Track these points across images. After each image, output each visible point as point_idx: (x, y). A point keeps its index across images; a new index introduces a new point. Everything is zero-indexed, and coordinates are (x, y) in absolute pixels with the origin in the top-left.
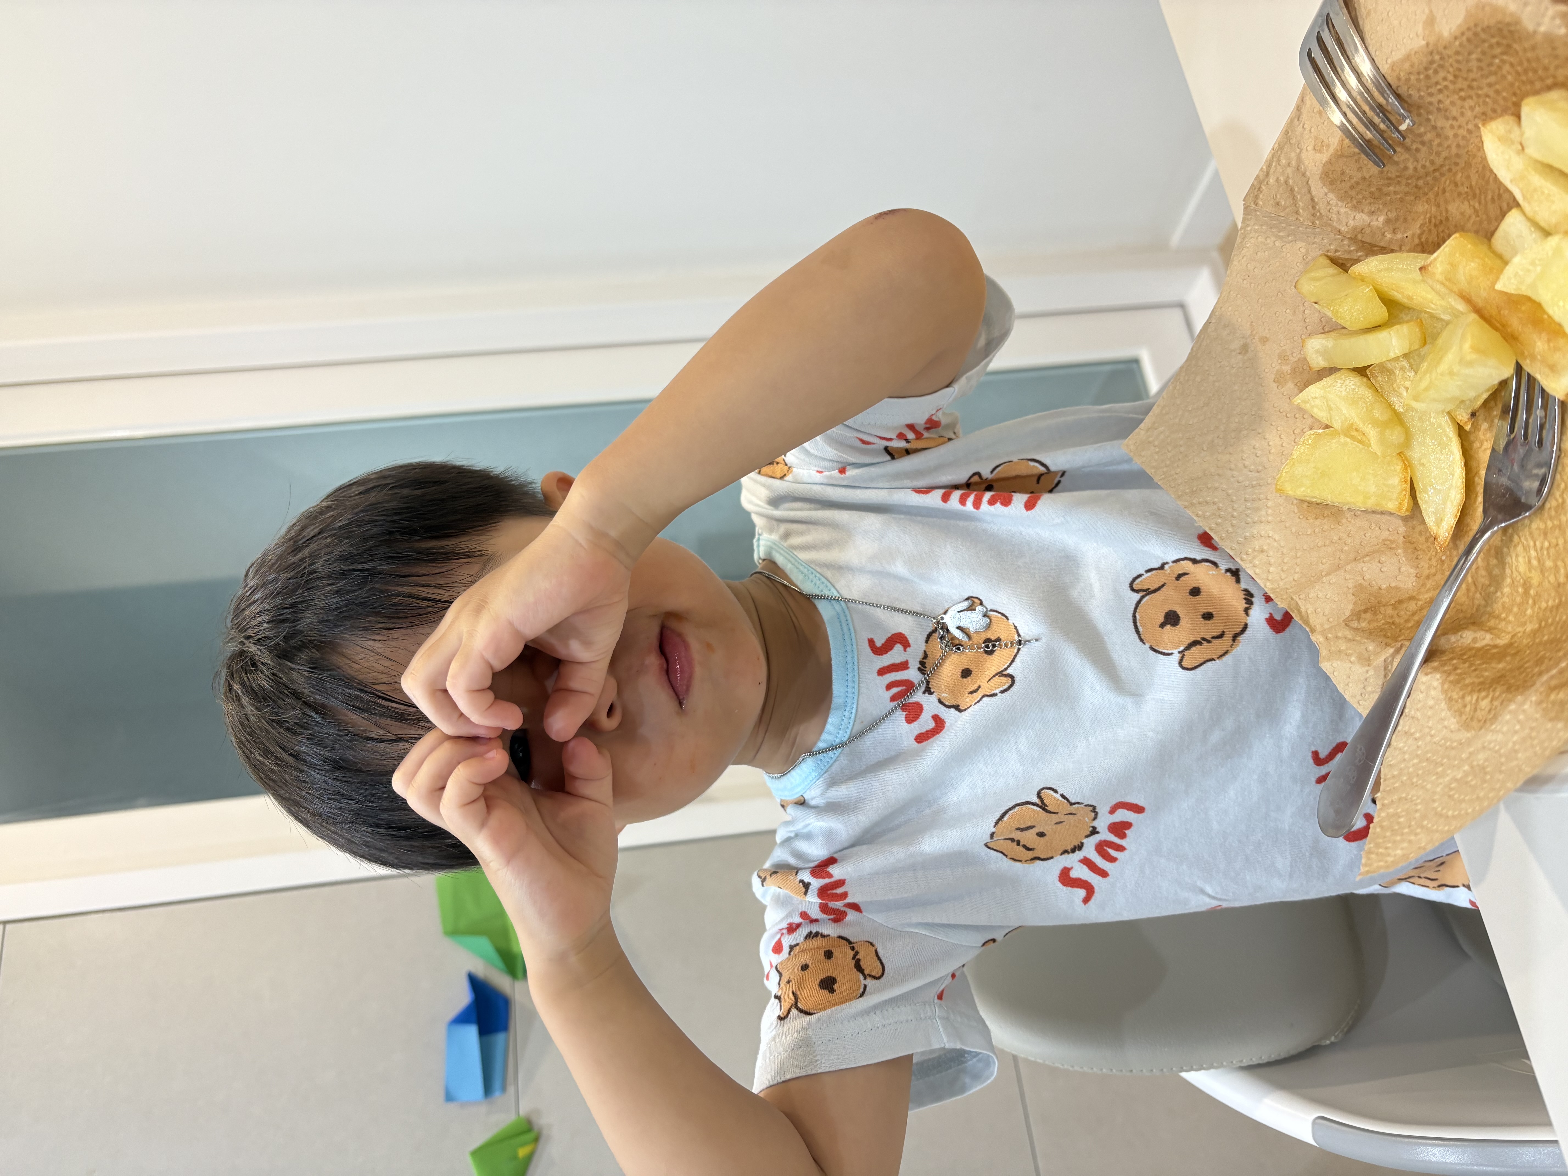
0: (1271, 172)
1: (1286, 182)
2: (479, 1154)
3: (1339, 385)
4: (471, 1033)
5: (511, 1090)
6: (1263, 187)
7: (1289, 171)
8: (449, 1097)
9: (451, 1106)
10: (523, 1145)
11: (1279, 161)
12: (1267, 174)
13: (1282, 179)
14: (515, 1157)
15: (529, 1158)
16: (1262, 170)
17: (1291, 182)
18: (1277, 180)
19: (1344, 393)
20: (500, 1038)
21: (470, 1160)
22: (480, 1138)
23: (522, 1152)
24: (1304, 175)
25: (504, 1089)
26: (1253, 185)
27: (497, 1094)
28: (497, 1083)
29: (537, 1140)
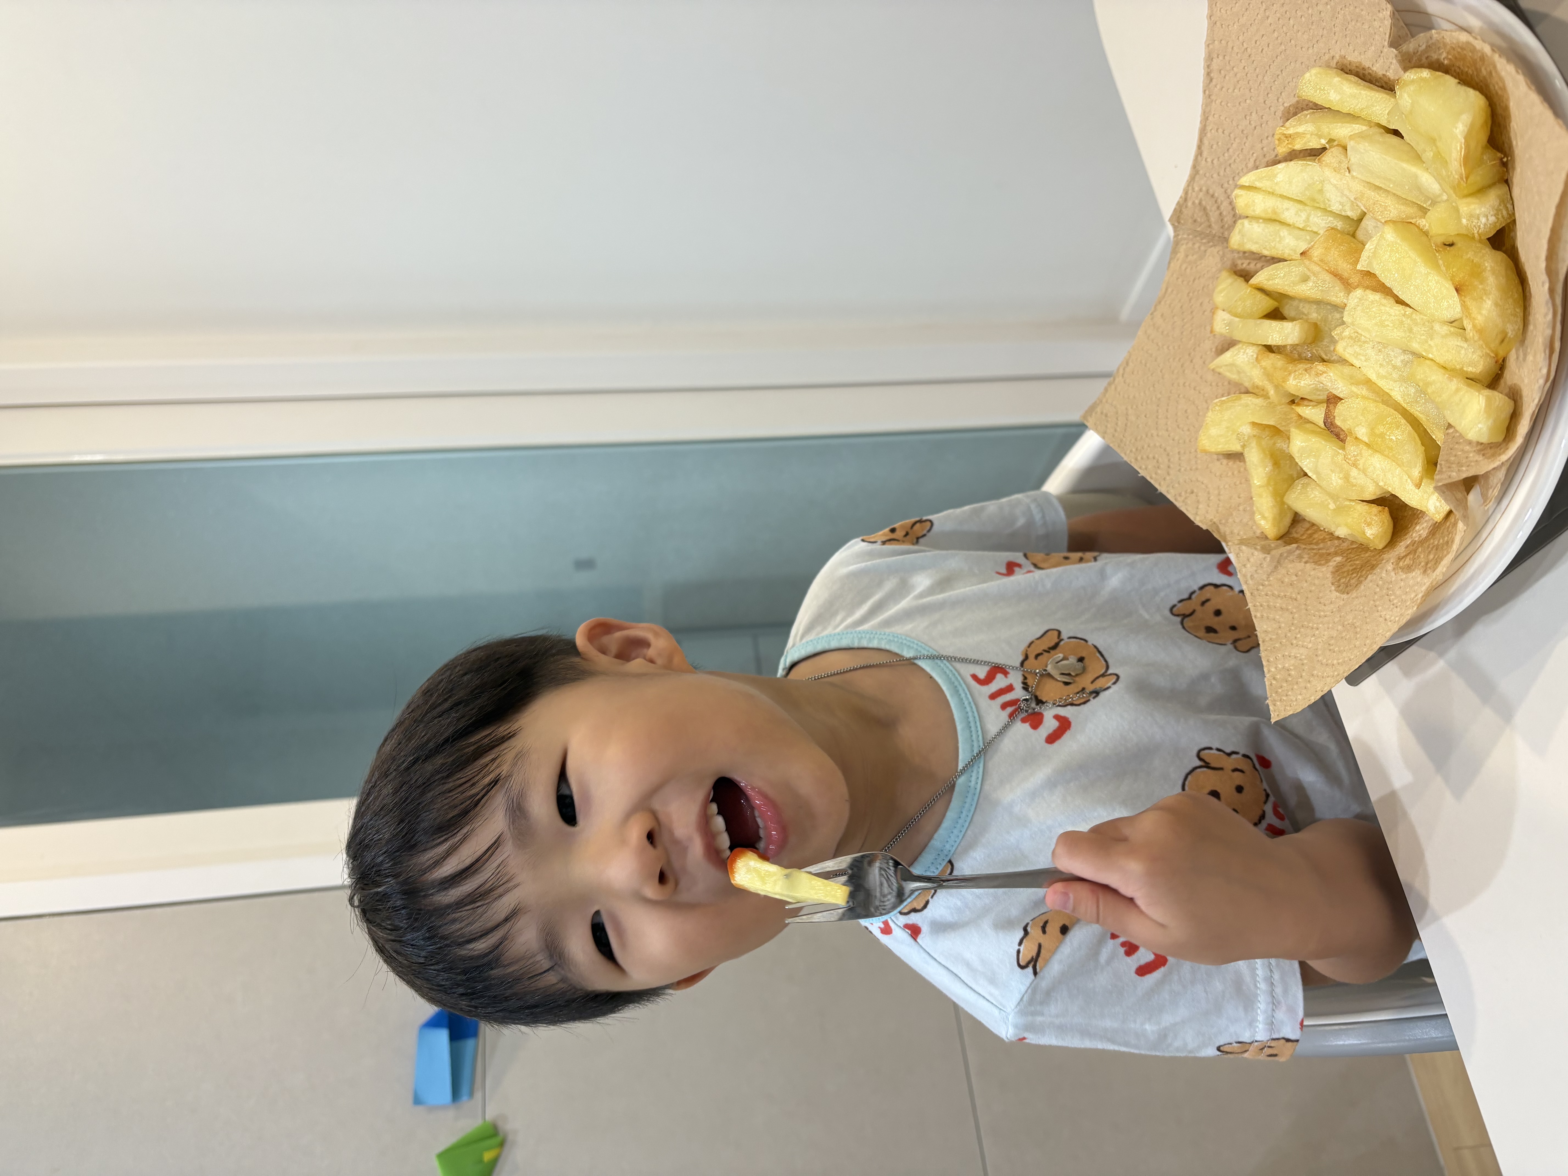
0: (1188, 198)
1: (1200, 203)
2: (446, 1157)
3: (1242, 354)
4: (443, 1036)
5: (478, 1095)
6: (1184, 210)
7: (1201, 194)
8: (417, 1101)
9: (420, 1108)
10: (489, 1149)
11: (1193, 189)
12: (1186, 200)
13: (1197, 202)
14: (481, 1161)
15: (495, 1162)
16: (1181, 197)
17: (1204, 203)
18: (1194, 203)
19: (1246, 359)
20: (470, 1043)
21: (436, 1163)
22: (446, 1140)
23: (488, 1156)
24: (1213, 196)
25: (471, 1094)
26: (1175, 209)
27: (465, 1098)
28: (465, 1089)
29: (502, 1144)
